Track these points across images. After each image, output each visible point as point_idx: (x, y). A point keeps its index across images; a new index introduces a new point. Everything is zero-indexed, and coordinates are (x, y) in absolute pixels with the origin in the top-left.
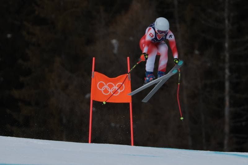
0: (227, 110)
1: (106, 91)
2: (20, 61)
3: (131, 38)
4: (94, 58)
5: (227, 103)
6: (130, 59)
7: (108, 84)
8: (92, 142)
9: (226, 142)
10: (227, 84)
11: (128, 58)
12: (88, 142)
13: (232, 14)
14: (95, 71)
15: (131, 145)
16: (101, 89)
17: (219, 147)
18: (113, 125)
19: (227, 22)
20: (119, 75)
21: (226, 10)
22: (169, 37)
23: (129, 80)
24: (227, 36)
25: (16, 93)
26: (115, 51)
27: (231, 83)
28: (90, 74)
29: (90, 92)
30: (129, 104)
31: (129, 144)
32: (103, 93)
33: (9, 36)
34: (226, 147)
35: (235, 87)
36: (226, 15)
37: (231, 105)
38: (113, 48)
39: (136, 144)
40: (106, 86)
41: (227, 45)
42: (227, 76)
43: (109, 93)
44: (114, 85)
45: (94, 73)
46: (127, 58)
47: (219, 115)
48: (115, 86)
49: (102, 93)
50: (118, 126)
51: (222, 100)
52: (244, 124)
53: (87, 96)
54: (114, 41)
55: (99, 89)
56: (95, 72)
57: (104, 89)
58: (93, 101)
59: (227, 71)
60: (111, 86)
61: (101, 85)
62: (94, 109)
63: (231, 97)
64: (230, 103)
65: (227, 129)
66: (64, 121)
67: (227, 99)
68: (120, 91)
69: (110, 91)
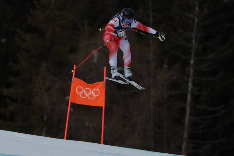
0: (187, 118)
1: (83, 95)
2: (11, 63)
4: (75, 65)
5: (188, 112)
6: (106, 68)
7: (85, 89)
8: (67, 138)
9: (184, 146)
10: (189, 96)
11: (105, 67)
12: (63, 138)
13: (199, 35)
14: (75, 77)
16: (79, 92)
17: (177, 151)
18: (87, 124)
19: (194, 41)
20: (96, 82)
21: (195, 31)
24: (193, 54)
25: (5, 91)
26: (95, 60)
27: (193, 95)
28: (70, 80)
29: (69, 95)
30: (102, 107)
31: (99, 142)
32: (81, 97)
33: (3, 40)
34: (183, 151)
35: (196, 98)
36: (194, 35)
37: (191, 114)
38: (93, 57)
39: (106, 143)
40: (84, 91)
41: (192, 62)
42: (189, 89)
43: (86, 96)
44: (90, 90)
45: (74, 79)
46: (104, 68)
47: (180, 122)
49: (80, 96)
50: (91, 125)
51: (184, 109)
52: (201, 131)
53: (67, 98)
57: (82, 93)
58: (71, 103)
59: (190, 84)
60: (88, 91)
61: (80, 90)
62: (72, 110)
63: (192, 107)
64: (190, 112)
65: (185, 135)
66: (45, 118)
67: (188, 108)
68: (95, 96)
69: (87, 95)
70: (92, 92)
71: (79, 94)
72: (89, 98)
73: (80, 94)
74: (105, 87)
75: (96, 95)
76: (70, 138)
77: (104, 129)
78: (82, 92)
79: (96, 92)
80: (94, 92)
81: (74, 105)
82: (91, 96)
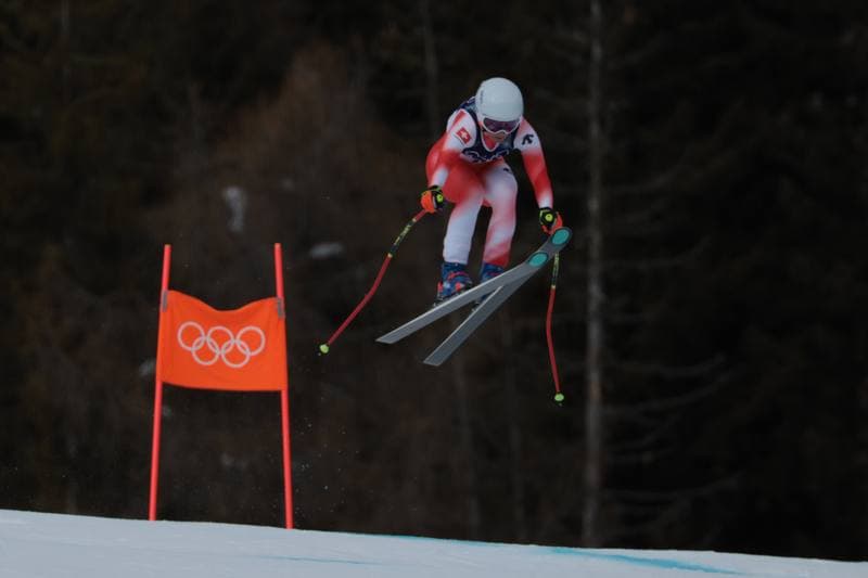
0: (594, 413)
1: (206, 353)
3: (288, 184)
4: (167, 248)
5: (594, 392)
6: (282, 247)
7: (211, 330)
8: (160, 516)
9: (589, 516)
10: (595, 332)
11: (277, 246)
12: (147, 518)
14: (171, 287)
15: (285, 527)
17: (568, 534)
18: (227, 461)
19: (595, 130)
20: (249, 302)
22: (524, 143)
23: (279, 320)
24: (596, 177)
26: (237, 224)
27: (608, 328)
28: (154, 299)
29: (154, 356)
30: (277, 394)
31: (278, 522)
32: (197, 359)
34: (588, 533)
35: (620, 339)
36: (592, 106)
37: (608, 397)
38: (227, 213)
39: (302, 523)
40: (206, 338)
41: (594, 205)
42: (593, 306)
43: (217, 357)
44: (230, 333)
45: (167, 296)
46: (273, 248)
47: (567, 427)
48: (235, 336)
49: (192, 360)
50: (243, 464)
52: (647, 458)
53: (145, 369)
54: (233, 194)
55: (183, 345)
56: (173, 292)
57: (199, 347)
58: (165, 386)
59: (595, 290)
60: (221, 338)
61: (191, 335)
62: (168, 412)
63: (607, 373)
64: (604, 391)
65: (592, 475)
66: (72, 450)
67: (594, 378)
68: (248, 353)
69: (220, 352)
70: (236, 341)
71: (190, 353)
72: (225, 360)
73: (193, 349)
74: (284, 317)
75: (253, 348)
76: (169, 512)
77: (293, 473)
78: (198, 344)
79: (251, 340)
80: (243, 338)
81: (174, 394)
82: (235, 356)
